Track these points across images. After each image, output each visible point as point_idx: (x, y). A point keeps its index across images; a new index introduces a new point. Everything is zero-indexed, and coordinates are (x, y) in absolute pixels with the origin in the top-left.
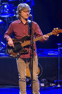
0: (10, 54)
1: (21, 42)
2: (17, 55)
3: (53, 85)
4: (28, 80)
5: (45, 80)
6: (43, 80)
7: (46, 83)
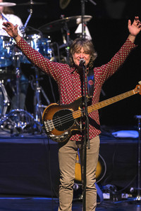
0: (50, 133)
1: (71, 110)
2: (65, 135)
3: (127, 196)
4: (77, 187)
5: (111, 187)
6: (108, 186)
7: (113, 193)
